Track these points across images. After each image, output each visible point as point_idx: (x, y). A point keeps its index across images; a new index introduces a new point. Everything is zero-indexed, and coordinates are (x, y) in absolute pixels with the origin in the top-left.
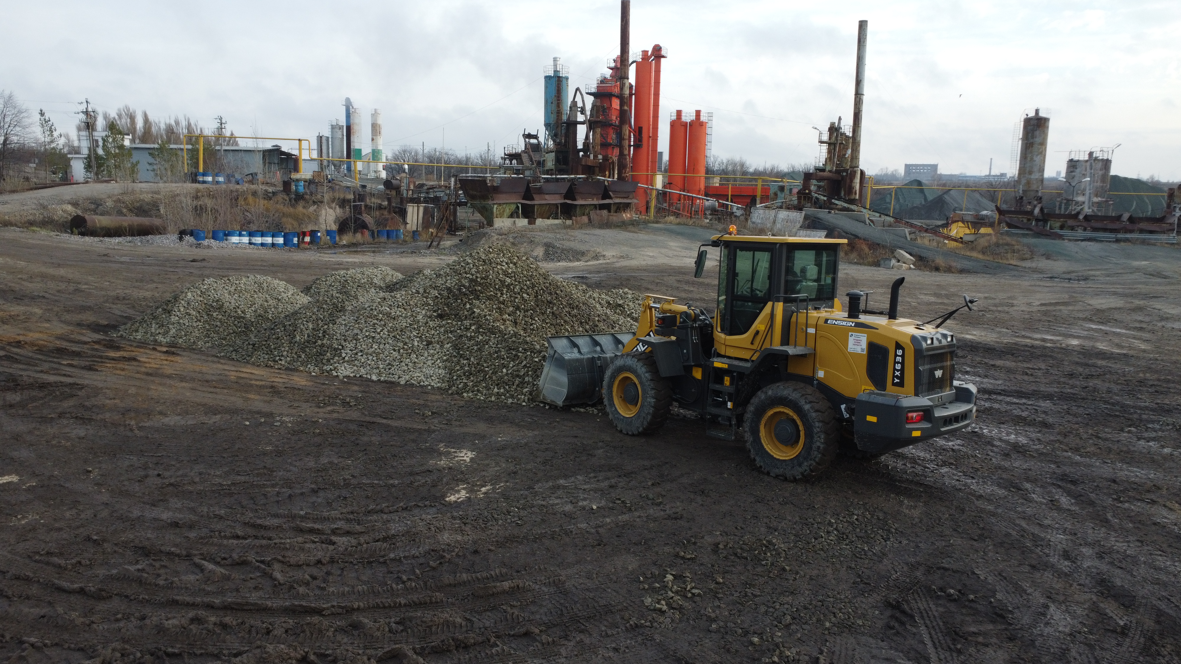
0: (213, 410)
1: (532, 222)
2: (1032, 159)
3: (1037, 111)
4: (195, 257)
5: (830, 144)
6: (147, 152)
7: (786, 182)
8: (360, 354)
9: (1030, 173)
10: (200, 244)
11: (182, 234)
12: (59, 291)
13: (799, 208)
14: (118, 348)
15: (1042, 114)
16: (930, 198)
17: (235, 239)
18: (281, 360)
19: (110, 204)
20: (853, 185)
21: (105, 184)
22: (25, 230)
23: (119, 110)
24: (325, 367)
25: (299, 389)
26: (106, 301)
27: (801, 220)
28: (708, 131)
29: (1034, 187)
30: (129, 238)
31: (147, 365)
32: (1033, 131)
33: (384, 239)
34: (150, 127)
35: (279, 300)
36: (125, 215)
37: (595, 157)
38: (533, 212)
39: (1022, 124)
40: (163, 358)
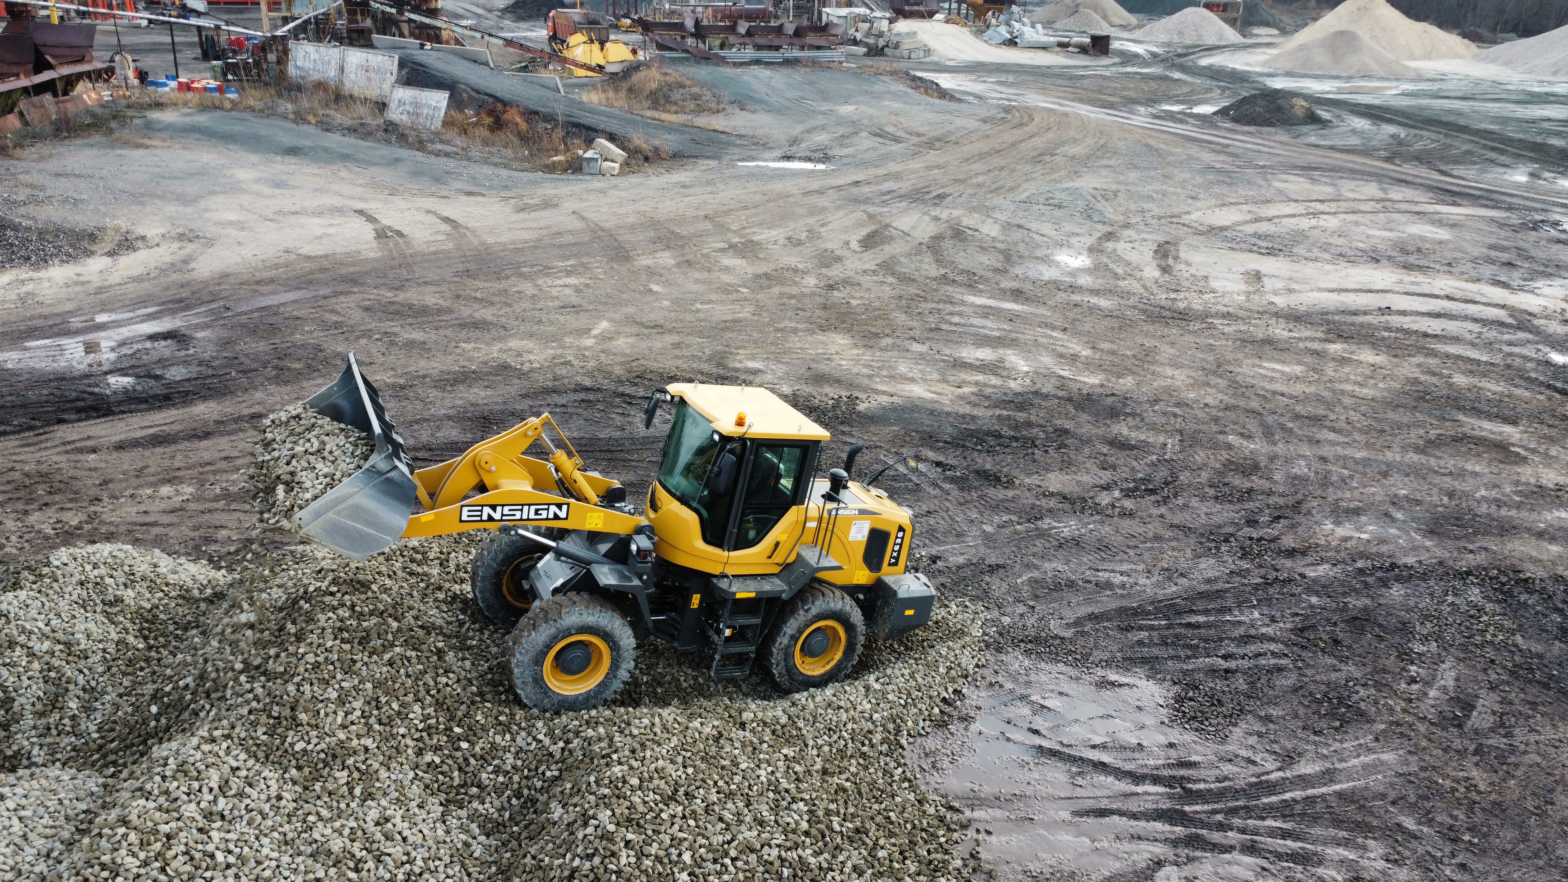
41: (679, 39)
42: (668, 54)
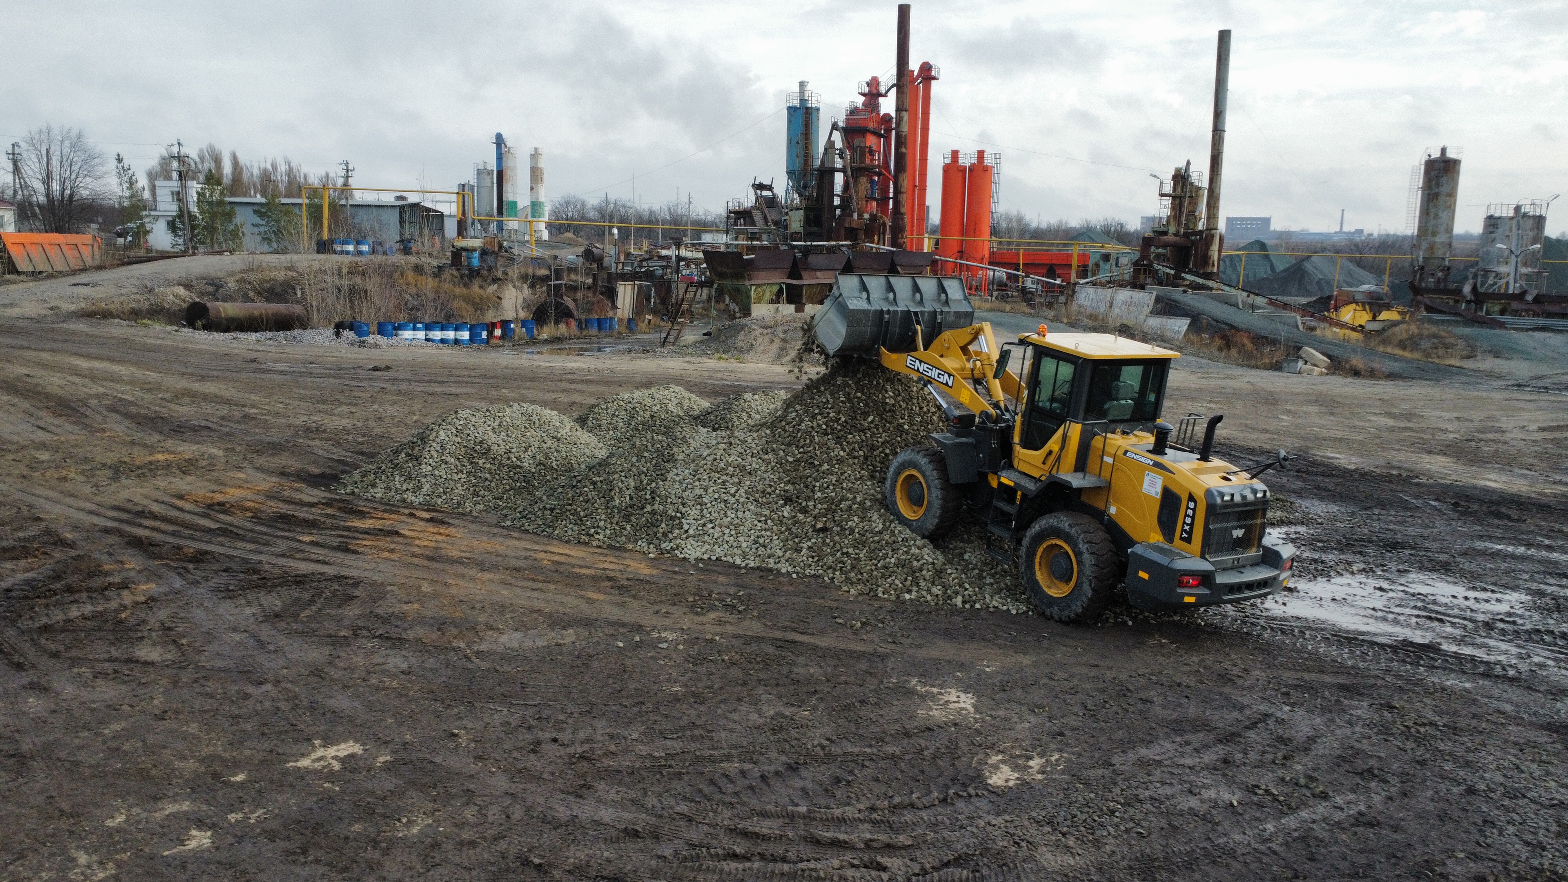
0: (559, 622)
1: (800, 309)
2: (1436, 216)
3: (1443, 150)
4: (377, 364)
5: (1174, 198)
6: (250, 209)
7: (1112, 248)
8: (710, 526)
9: (1434, 234)
10: (364, 342)
11: (339, 327)
12: (223, 418)
13: (1137, 285)
14: (361, 515)
15: (1451, 154)
16: (1280, 267)
17: (407, 334)
18: (597, 533)
19: (232, 285)
20: (1210, 253)
21: (218, 257)
22: (133, 323)
23: (201, 150)
24: (663, 546)
25: (648, 582)
26: (296, 435)
27: (1152, 302)
28: (995, 178)
29: (1439, 253)
30: (269, 334)
31: (417, 542)
32: (1438, 177)
33: (594, 331)
34: (241, 173)
35: (558, 440)
36: (253, 301)
37: (860, 215)
38: (801, 295)
39: (1423, 167)
40: (431, 529)
41: (1451, 303)
42: (1436, 316)
